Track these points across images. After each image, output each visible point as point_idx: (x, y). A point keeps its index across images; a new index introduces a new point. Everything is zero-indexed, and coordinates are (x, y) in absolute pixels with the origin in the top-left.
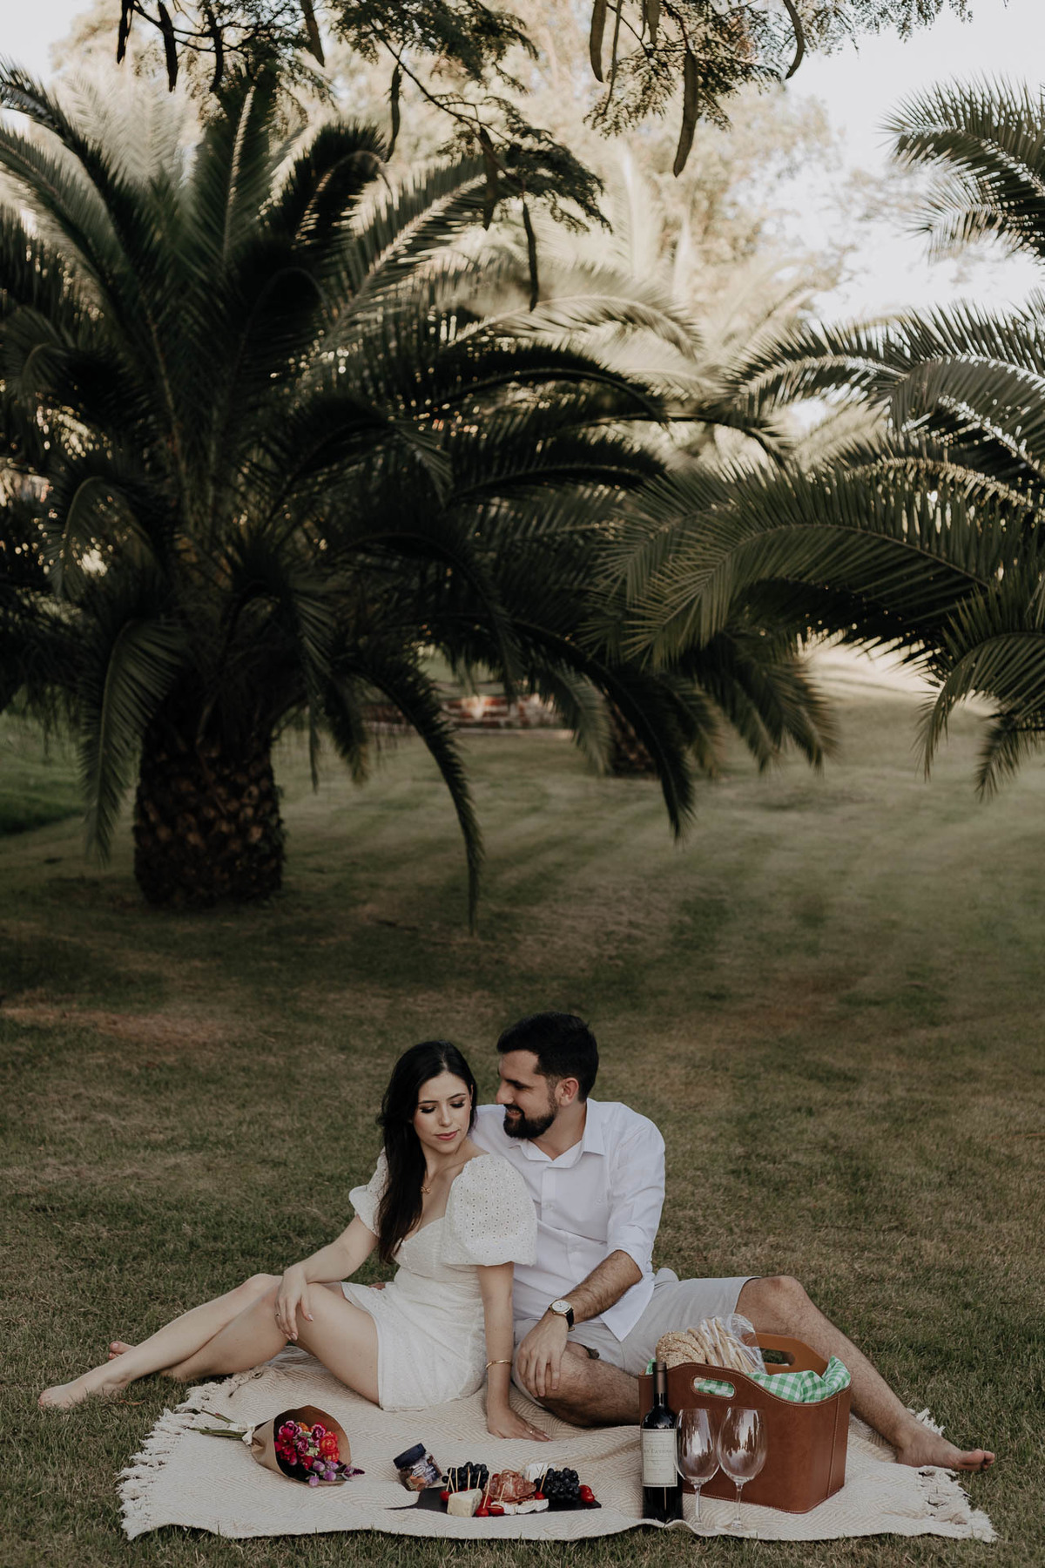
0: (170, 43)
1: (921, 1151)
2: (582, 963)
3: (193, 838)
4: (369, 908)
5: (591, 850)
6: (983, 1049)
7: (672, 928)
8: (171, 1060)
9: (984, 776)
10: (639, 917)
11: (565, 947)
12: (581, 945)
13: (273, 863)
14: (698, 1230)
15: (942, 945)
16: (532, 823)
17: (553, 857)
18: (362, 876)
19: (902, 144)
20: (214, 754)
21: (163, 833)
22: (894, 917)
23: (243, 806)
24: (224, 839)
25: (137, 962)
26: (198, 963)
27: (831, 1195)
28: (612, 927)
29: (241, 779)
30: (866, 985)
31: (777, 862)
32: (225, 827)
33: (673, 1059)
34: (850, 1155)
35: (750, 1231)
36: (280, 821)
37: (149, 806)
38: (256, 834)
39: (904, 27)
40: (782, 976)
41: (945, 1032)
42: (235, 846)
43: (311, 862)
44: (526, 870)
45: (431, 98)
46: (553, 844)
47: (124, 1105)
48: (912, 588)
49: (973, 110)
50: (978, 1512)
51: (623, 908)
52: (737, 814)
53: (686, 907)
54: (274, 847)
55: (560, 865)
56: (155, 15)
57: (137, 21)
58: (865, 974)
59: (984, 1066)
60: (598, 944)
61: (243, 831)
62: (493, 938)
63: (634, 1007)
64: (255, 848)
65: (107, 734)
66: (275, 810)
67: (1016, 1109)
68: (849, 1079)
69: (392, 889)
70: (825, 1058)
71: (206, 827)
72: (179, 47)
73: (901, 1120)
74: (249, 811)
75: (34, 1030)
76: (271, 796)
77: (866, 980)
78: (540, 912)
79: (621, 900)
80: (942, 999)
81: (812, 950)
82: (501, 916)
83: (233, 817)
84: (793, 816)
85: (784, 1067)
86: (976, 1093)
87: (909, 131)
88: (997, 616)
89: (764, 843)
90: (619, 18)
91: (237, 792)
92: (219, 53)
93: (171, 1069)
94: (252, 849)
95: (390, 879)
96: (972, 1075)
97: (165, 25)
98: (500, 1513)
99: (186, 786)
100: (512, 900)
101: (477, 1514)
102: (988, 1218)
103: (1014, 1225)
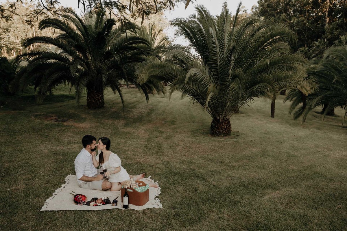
0: (84, 6)
1: (168, 143)
2: (136, 116)
3: (93, 101)
4: (114, 109)
5: (141, 102)
6: (179, 128)
7: (147, 112)
8: (82, 130)
9: (182, 97)
10: (144, 111)
11: (135, 114)
12: (137, 114)
13: (103, 104)
14: (138, 156)
15: (177, 115)
16: (135, 99)
17: (136, 103)
18: (114, 105)
19: (172, 23)
20: (96, 91)
21: (90, 100)
22: (173, 111)
23: (99, 97)
24: (97, 101)
25: (84, 116)
26: (91, 116)
27: (156, 150)
28: (141, 112)
29: (99, 94)
30: (168, 120)
31: (161, 104)
32: (97, 100)
33: (143, 130)
34: (159, 144)
35: (144, 156)
36: (104, 99)
37: (88, 97)
38: (101, 101)
39: (171, 9)
40: (159, 118)
41: (175, 126)
42: (98, 102)
43: (109, 103)
44: (133, 105)
45: (115, 15)
46: (137, 101)
47: (74, 136)
48: (171, 76)
49: (180, 20)
50: (161, 204)
51: (142, 110)
52: (158, 98)
53: (150, 109)
54: (103, 102)
55: (137, 104)
56: (82, 2)
57: (80, 3)
58: (168, 118)
59: (178, 130)
60: (139, 114)
61: (99, 100)
62: (127, 113)
63: (141, 122)
64: (101, 102)
65: (79, 90)
66: (103, 98)
67: (181, 137)
68: (163, 132)
69: (117, 107)
70: (161, 130)
71: (95, 100)
72: (86, 7)
73: (167, 138)
74: (100, 98)
75: (67, 126)
76: (103, 96)
77: (168, 119)
78: (133, 110)
79: (143, 108)
80: (176, 122)
81: (163, 115)
82: (129, 110)
83: (98, 99)
84: (164, 99)
85: (156, 131)
86: (177, 134)
87: (172, 22)
88: (178, 81)
89: (160, 102)
90: (133, 3)
91: (98, 96)
92: (91, 8)
93: (82, 131)
94: (100, 102)
95: (117, 106)
96: (177, 132)
97: (84, 4)
98: (97, 205)
99: (92, 95)
100: (130, 108)
101: (93, 206)
102: (174, 153)
103: (176, 154)
